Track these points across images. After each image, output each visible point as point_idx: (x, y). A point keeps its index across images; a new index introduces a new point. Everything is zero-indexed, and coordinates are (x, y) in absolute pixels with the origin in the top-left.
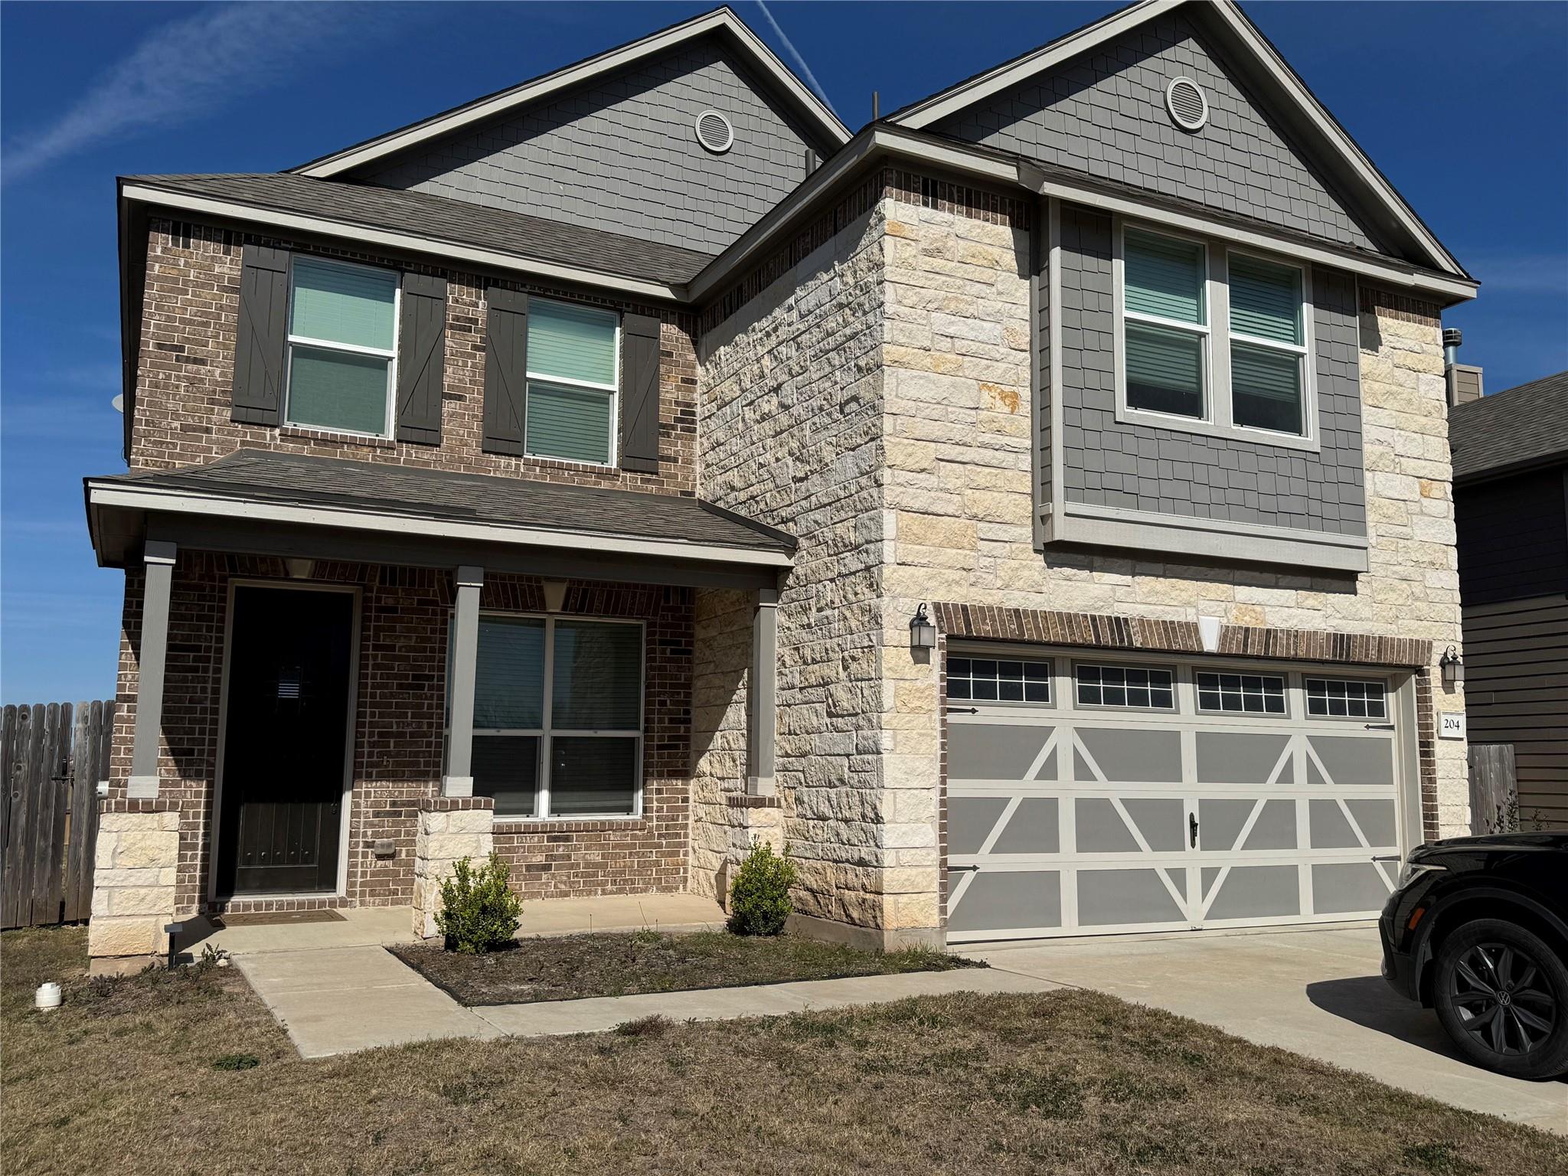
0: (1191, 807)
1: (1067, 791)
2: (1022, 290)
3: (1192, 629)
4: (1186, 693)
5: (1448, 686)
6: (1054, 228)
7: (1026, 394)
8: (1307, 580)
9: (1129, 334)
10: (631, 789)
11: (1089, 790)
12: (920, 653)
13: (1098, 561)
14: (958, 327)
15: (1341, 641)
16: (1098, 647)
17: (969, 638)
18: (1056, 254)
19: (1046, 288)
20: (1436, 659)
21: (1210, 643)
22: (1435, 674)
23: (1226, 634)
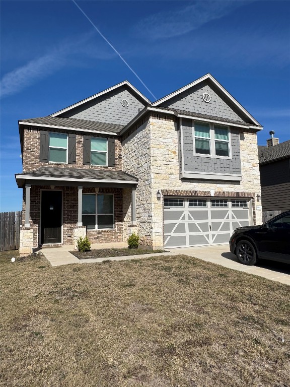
0: (210, 224)
1: (187, 222)
2: (176, 133)
3: (209, 192)
4: (209, 204)
5: (258, 201)
6: (181, 122)
7: (177, 152)
8: (230, 183)
9: (196, 140)
10: (112, 224)
11: (191, 221)
12: (159, 198)
13: (191, 181)
14: (165, 140)
15: (237, 193)
16: (192, 196)
17: (168, 196)
18: (181, 127)
19: (180, 133)
20: (256, 196)
21: (213, 195)
22: (256, 199)
23: (216, 193)
